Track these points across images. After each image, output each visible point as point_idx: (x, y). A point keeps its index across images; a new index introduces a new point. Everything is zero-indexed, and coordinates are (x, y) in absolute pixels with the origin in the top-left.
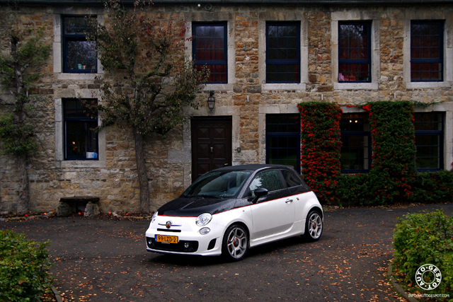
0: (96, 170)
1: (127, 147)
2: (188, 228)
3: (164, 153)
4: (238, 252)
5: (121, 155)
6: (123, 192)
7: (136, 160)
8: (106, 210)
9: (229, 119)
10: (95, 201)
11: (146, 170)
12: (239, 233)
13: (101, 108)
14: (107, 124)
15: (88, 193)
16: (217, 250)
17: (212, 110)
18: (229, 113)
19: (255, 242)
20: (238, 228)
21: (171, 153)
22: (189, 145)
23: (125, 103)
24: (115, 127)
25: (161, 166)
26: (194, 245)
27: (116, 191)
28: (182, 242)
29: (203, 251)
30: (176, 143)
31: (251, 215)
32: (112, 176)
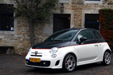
0: (13, 35)
1: (26, 26)
2: (45, 55)
3: (41, 29)
4: (71, 68)
5: (23, 29)
6: (24, 45)
7: (30, 31)
8: (17, 52)
9: (69, 15)
10: (12, 48)
11: (34, 36)
12: (71, 58)
13: (15, 8)
14: (17, 16)
15: (9, 44)
16: (60, 66)
17: (62, 11)
18: (70, 13)
19: (79, 64)
20: (71, 56)
21: (45, 29)
22: (52, 26)
23: (25, 7)
24: (21, 17)
25: (40, 34)
26: (48, 63)
27: (21, 44)
28: (43, 61)
29: (53, 66)
30: (47, 25)
31: (78, 50)
32: (20, 38)
